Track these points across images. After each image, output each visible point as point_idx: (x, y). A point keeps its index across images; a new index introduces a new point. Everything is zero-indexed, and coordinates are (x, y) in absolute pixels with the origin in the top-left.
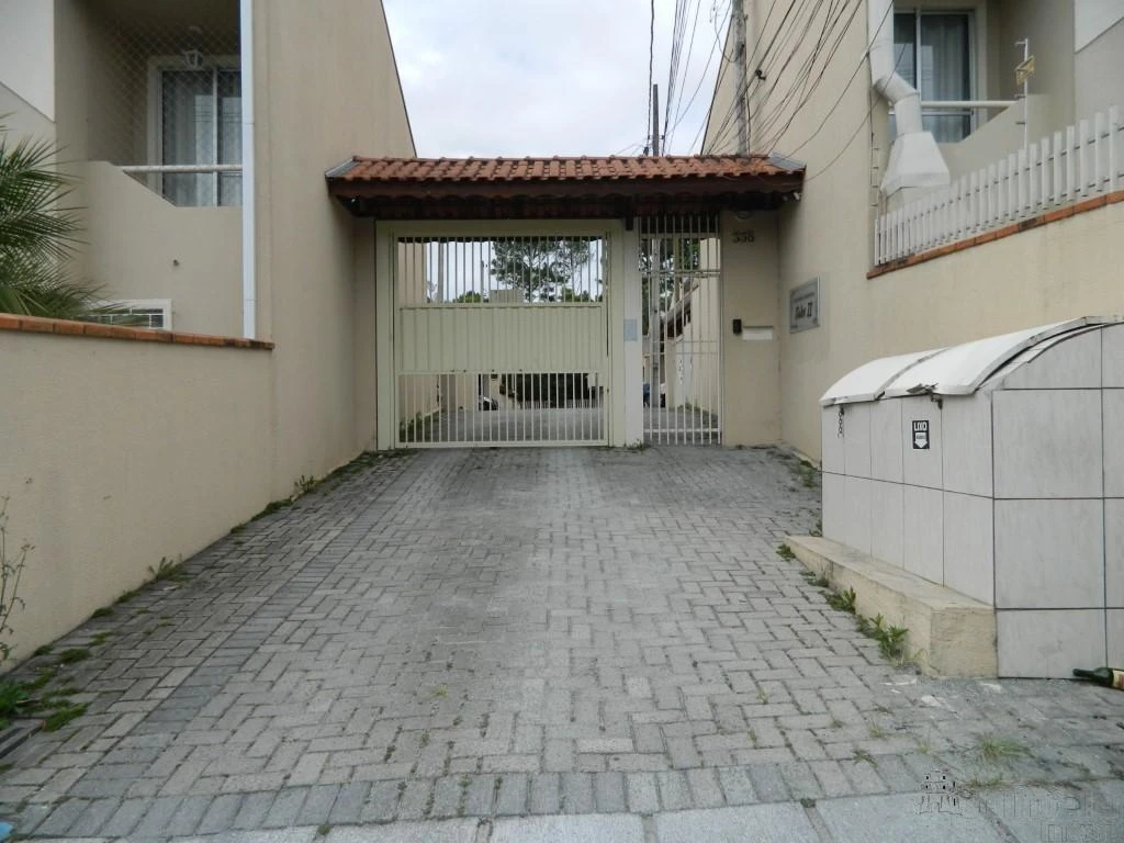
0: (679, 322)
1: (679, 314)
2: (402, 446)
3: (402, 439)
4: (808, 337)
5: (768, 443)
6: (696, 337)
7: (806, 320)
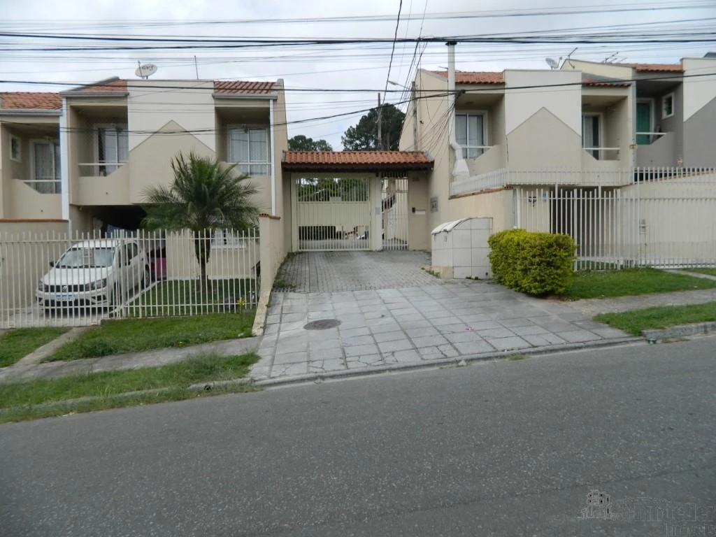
0: (391, 201)
1: (391, 198)
2: (300, 251)
3: (300, 248)
4: (435, 214)
5: (424, 249)
6: (397, 214)
7: (435, 209)
